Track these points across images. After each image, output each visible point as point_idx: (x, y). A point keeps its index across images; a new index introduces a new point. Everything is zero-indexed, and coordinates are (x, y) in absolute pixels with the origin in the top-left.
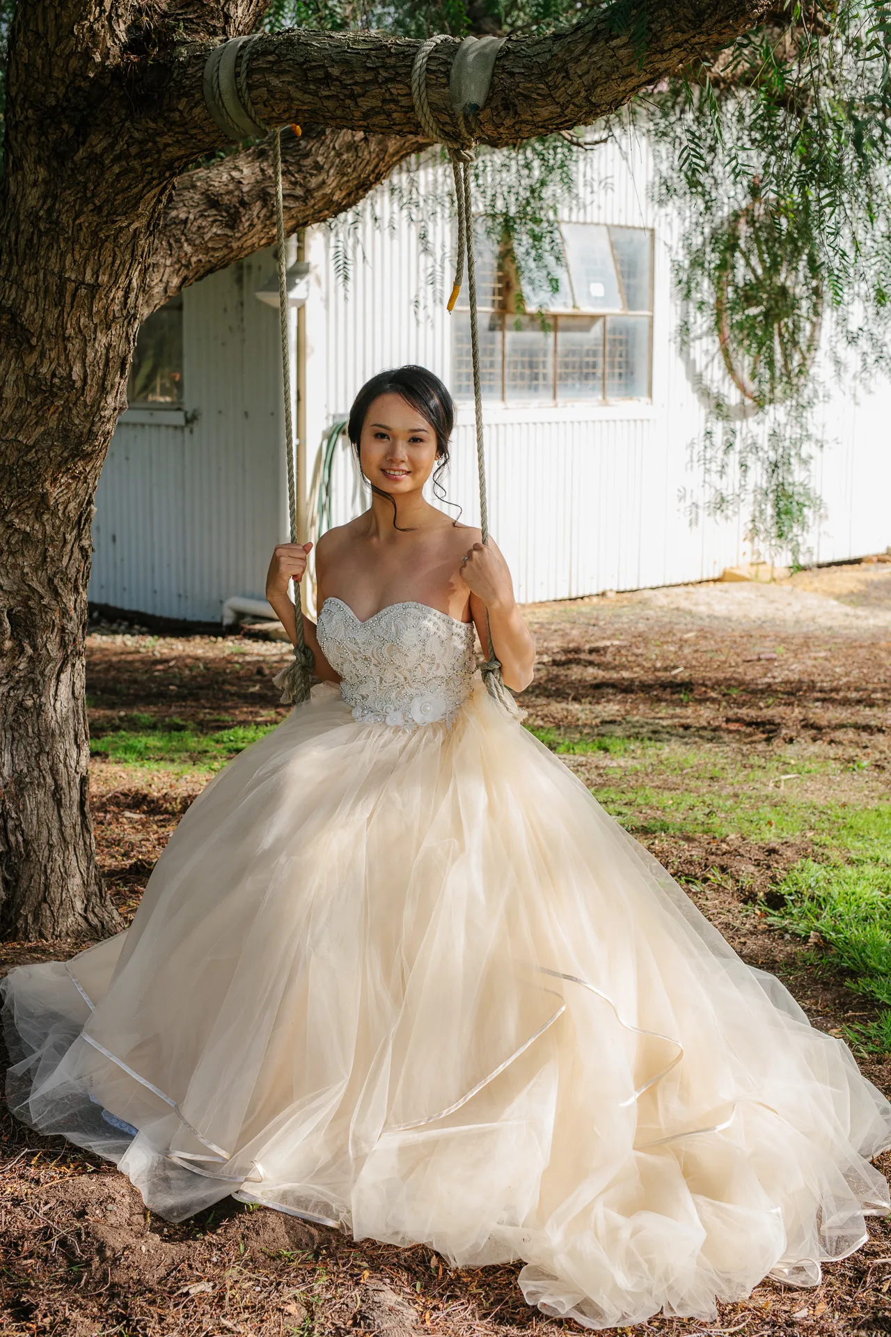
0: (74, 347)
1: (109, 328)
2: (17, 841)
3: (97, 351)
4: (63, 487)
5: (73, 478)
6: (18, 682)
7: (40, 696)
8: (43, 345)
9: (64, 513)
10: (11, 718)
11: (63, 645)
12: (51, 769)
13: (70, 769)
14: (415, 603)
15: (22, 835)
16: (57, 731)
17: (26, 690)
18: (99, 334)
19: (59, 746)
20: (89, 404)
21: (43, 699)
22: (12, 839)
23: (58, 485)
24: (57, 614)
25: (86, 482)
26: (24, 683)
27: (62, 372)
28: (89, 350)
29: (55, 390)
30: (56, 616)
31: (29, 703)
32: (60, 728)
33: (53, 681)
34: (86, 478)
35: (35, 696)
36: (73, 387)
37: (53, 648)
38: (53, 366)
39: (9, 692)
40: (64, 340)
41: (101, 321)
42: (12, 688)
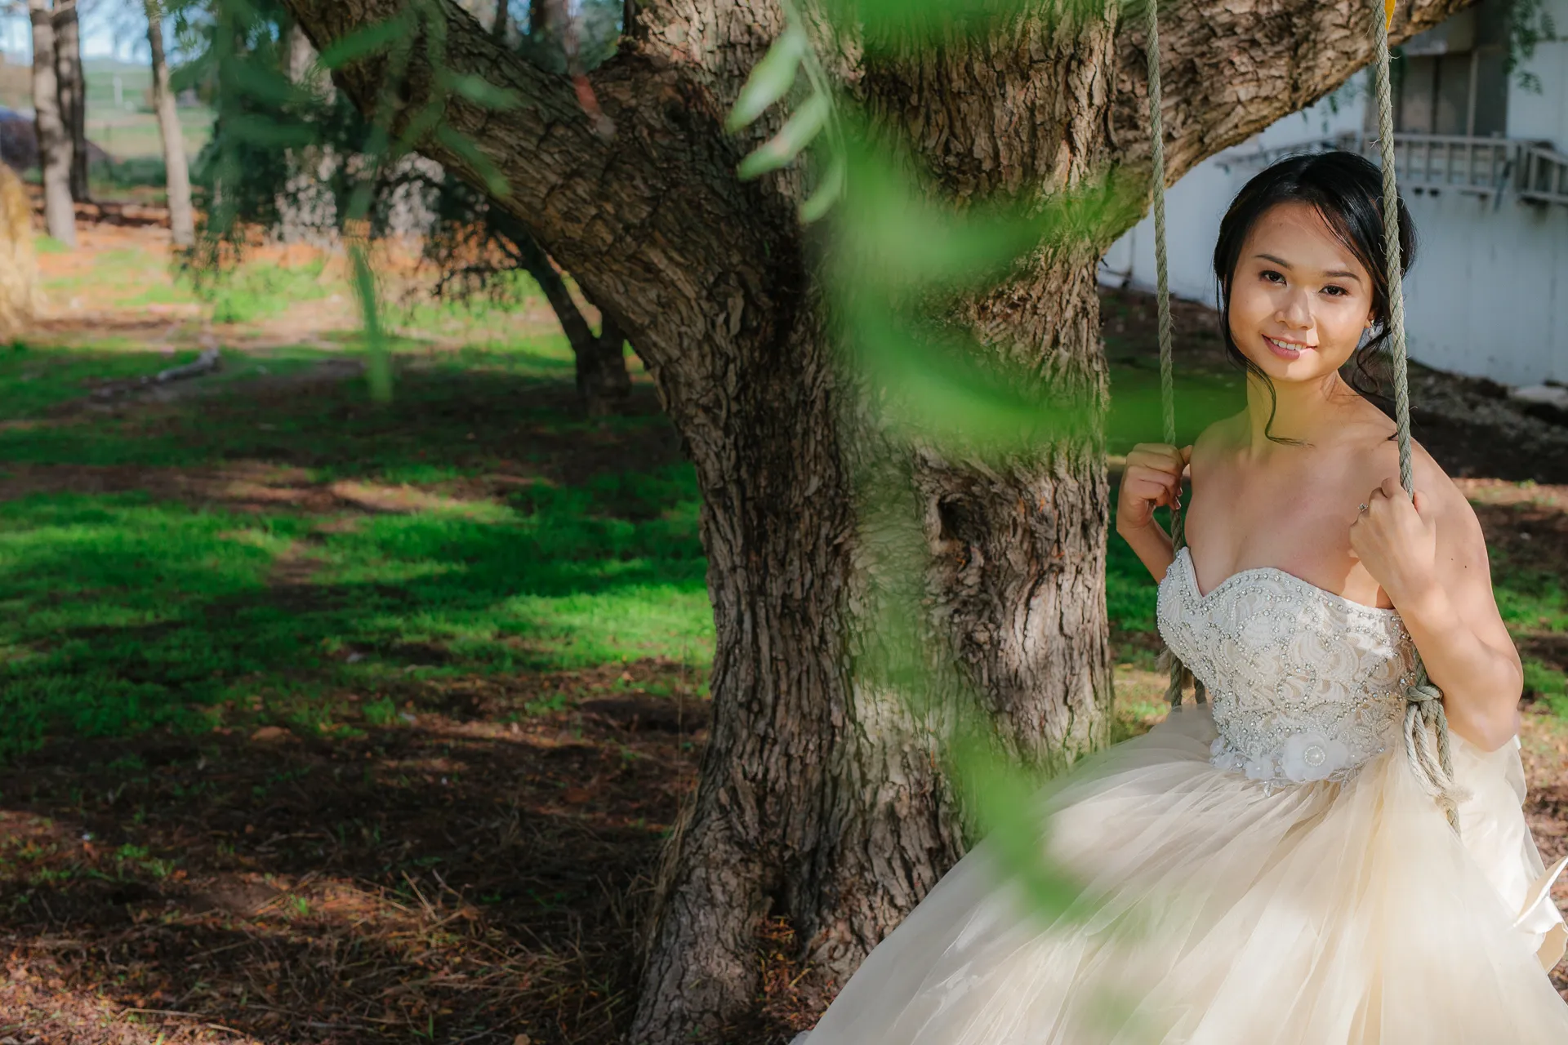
0: (971, 106)
1: (1026, 78)
2: (952, 835)
3: (1012, 113)
4: (999, 320)
5: (1014, 306)
6: (965, 603)
7: (998, 627)
8: (928, 107)
9: (1007, 358)
10: (958, 655)
11: (1034, 555)
12: (1017, 737)
13: (1052, 742)
14: (1275, 571)
15: (963, 830)
16: (1030, 683)
17: (980, 617)
18: (1009, 88)
19: (1029, 705)
20: (1013, 194)
21: (1002, 633)
22: (944, 832)
23: (990, 316)
24: (1021, 509)
25: (1035, 313)
26: (974, 605)
27: (958, 147)
28: (997, 112)
29: (953, 173)
30: (1019, 513)
31: (982, 637)
32: (1034, 677)
33: (1021, 607)
34: (1035, 307)
35: (991, 626)
36: (979, 168)
37: (1015, 557)
38: (944, 138)
39: (952, 617)
40: (954, 99)
41: (1008, 67)
42: (956, 611)
